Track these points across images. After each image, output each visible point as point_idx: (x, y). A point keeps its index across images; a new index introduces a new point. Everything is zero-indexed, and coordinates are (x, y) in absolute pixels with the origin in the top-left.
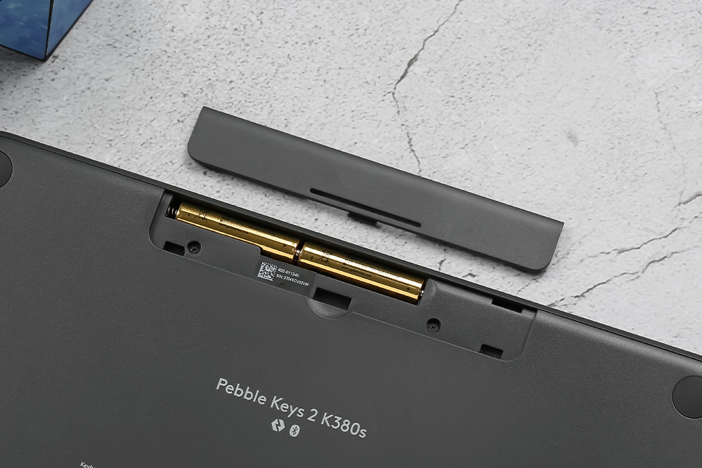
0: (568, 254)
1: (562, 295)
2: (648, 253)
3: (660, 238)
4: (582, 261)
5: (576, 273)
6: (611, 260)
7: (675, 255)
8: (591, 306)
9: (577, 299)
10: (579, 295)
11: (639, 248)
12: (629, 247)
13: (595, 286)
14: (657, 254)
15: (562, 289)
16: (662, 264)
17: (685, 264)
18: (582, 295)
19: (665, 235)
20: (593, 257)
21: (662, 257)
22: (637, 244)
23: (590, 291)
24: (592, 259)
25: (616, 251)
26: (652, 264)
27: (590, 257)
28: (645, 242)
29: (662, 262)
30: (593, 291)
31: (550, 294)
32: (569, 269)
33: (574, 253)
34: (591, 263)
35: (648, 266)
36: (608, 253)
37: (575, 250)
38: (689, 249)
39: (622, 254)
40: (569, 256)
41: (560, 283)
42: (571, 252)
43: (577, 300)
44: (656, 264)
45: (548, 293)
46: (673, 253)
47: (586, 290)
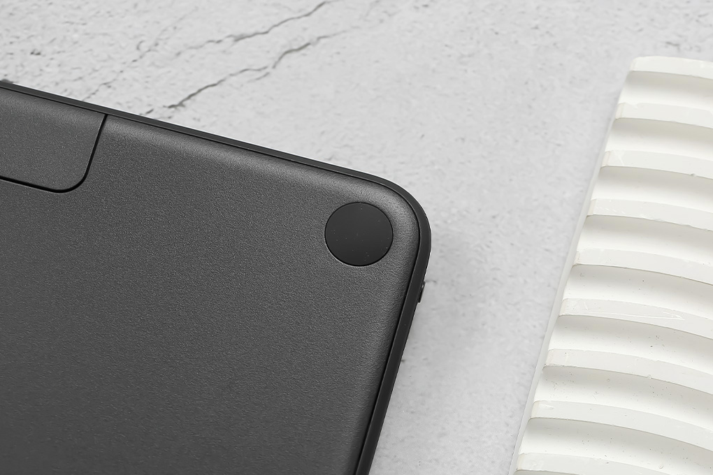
0: (157, 45)
1: (150, 105)
2: (280, 39)
3: (299, 18)
4: (179, 54)
5: (169, 72)
6: (224, 52)
7: (323, 41)
8: (194, 119)
9: (173, 109)
10: (176, 103)
11: (266, 32)
12: (252, 31)
13: (200, 91)
14: (296, 39)
15: (148, 97)
16: (304, 55)
17: (338, 53)
18: (181, 104)
19: (306, 12)
20: (196, 48)
21: (303, 44)
22: (263, 27)
23: (193, 98)
24: (193, 52)
25: (232, 39)
26: (288, 55)
27: (191, 48)
28: (276, 23)
29: (303, 51)
30: (199, 97)
31: (130, 105)
32: (158, 67)
33: (165, 43)
34: (192, 56)
35: (281, 58)
36: (219, 42)
37: (167, 39)
38: (344, 32)
39: (242, 42)
40: (158, 48)
41: (146, 88)
42: (161, 43)
43: (173, 112)
44: (294, 55)
45: (128, 102)
46: (319, 38)
47: (186, 96)
